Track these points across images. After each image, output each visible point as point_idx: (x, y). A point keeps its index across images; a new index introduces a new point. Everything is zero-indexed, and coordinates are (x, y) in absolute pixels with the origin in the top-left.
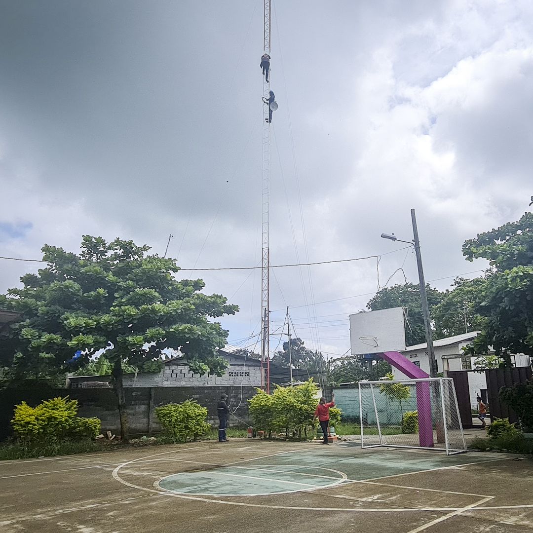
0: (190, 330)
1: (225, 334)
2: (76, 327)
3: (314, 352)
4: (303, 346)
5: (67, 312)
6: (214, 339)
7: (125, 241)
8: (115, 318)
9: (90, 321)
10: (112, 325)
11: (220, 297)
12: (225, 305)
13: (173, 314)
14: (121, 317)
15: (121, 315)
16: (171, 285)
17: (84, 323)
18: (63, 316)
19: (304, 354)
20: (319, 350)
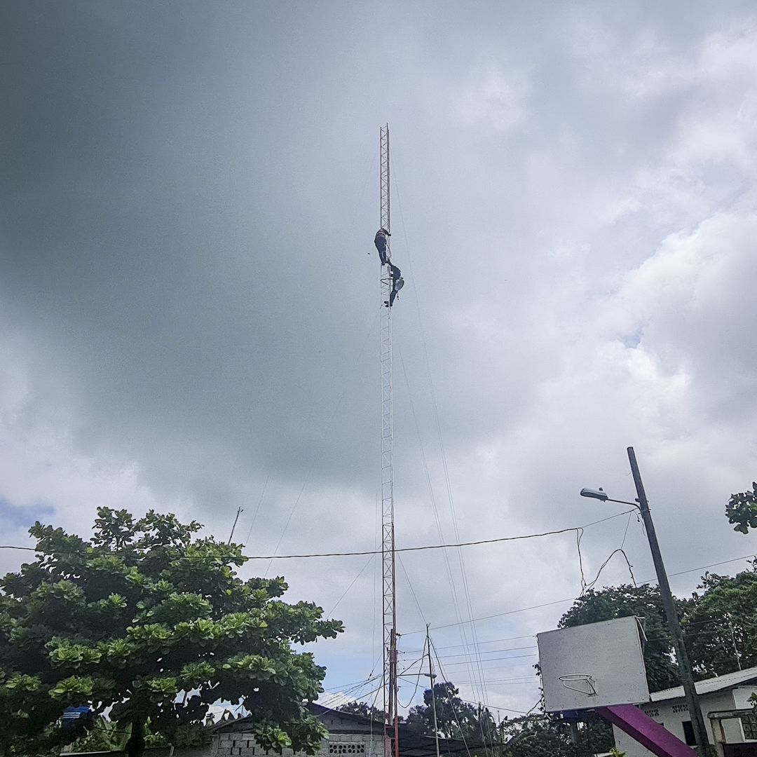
0: (258, 666)
1: (320, 673)
2: (66, 661)
3: (476, 707)
4: (457, 696)
5: (57, 636)
6: (299, 684)
7: (163, 516)
8: (132, 645)
9: (92, 652)
10: (126, 658)
11: (312, 606)
12: (320, 620)
13: (231, 637)
14: (143, 645)
15: (144, 640)
16: (231, 587)
17: (81, 655)
18: (48, 644)
19: (460, 711)
20: (484, 704)
